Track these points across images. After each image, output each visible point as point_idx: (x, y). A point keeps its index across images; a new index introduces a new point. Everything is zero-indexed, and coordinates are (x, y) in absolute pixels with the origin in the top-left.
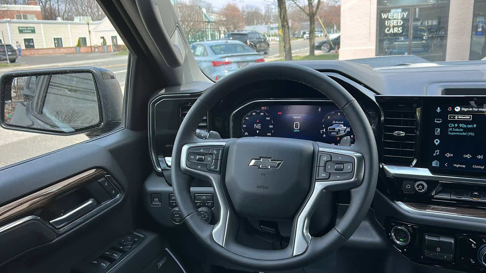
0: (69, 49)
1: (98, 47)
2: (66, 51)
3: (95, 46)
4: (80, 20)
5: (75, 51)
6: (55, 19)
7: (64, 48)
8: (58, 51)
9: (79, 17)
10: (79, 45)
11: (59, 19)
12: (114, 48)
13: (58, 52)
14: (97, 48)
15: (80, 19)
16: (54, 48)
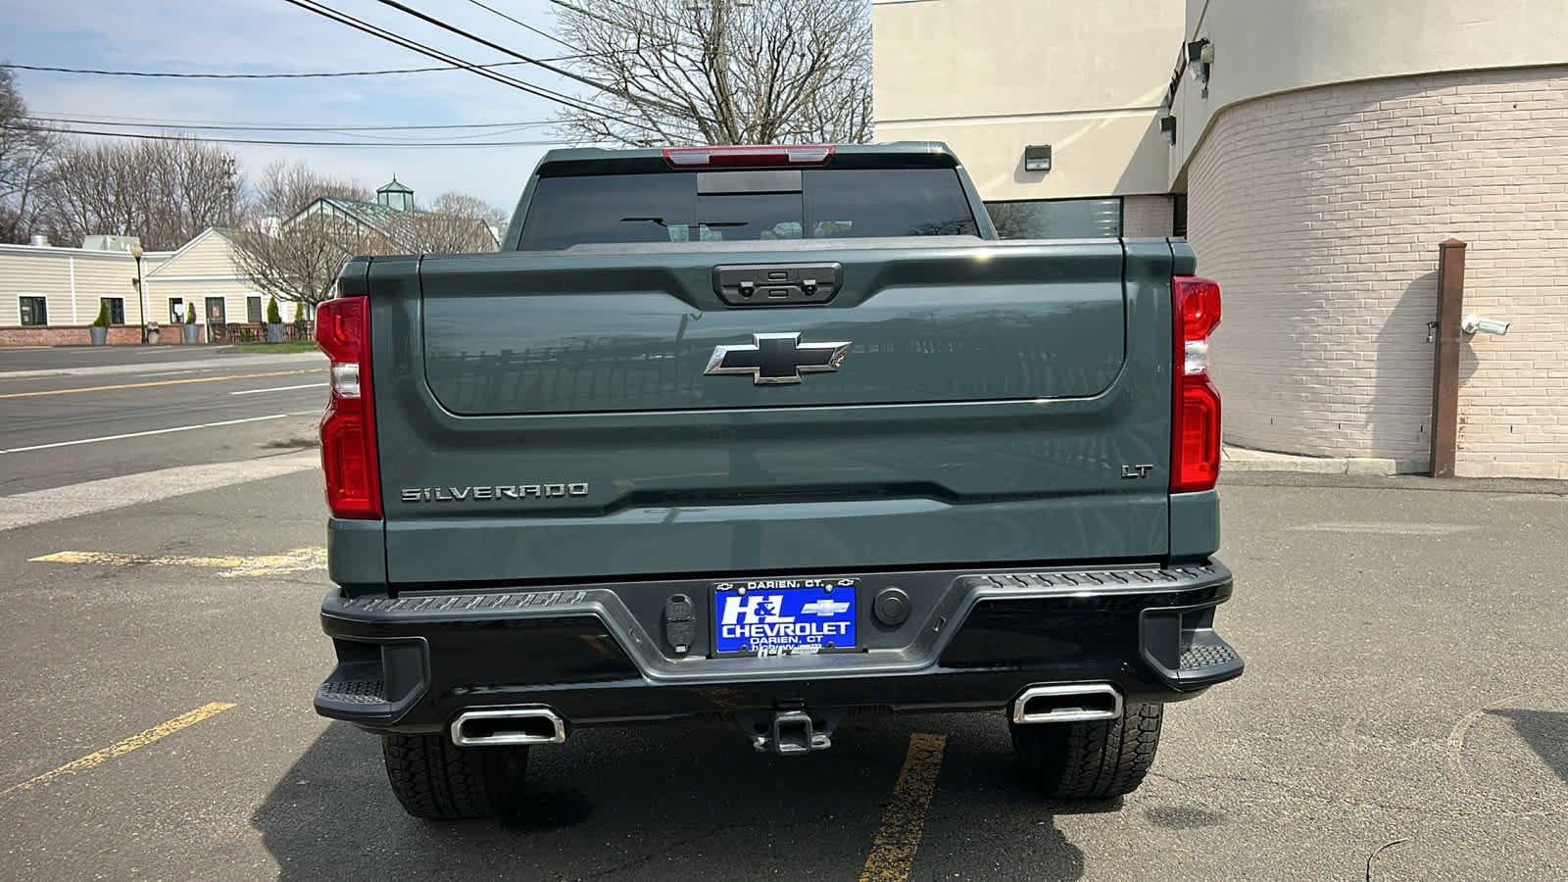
0: (66, 332)
1: (161, 329)
2: (56, 338)
3: (150, 327)
4: (104, 245)
5: (89, 340)
6: (28, 241)
7: (50, 328)
8: (33, 336)
9: (101, 238)
10: (102, 322)
11: (40, 242)
12: (212, 333)
13: (31, 340)
14: (157, 331)
15: (105, 242)
16: (18, 328)
